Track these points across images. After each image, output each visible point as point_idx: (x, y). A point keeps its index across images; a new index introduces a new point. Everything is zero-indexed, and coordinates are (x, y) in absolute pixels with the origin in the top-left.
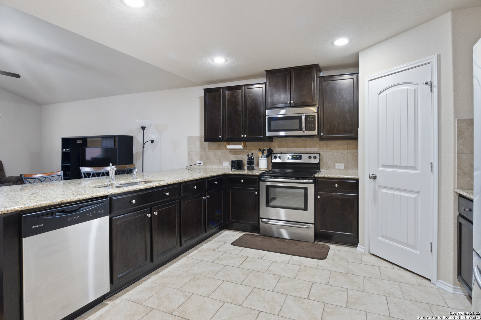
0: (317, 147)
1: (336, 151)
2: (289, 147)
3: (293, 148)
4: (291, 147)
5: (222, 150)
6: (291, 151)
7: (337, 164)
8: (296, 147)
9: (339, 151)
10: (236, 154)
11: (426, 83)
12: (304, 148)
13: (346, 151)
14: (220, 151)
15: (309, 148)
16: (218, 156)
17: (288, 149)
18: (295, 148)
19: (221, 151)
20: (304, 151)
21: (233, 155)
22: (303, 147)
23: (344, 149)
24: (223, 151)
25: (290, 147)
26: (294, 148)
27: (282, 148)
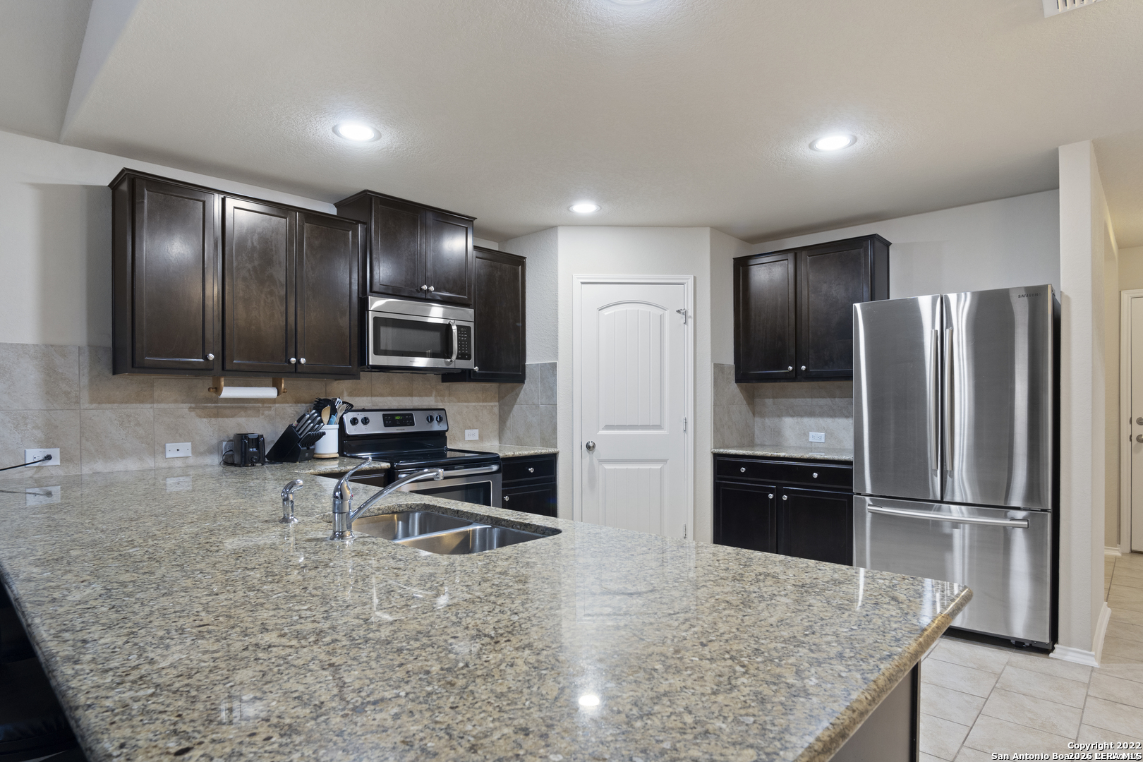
0: (433, 395)
1: (466, 404)
2: (375, 396)
3: (385, 398)
4: (381, 395)
5: (158, 402)
6: (380, 404)
7: (467, 432)
8: (392, 396)
9: (470, 404)
10: (217, 416)
11: (678, 311)
12: (408, 398)
13: (481, 404)
14: (149, 406)
15: (418, 398)
16: (138, 424)
17: (374, 399)
18: (390, 398)
19: (155, 405)
20: (407, 404)
21: (205, 420)
22: (406, 396)
23: (478, 400)
24: (162, 406)
25: (378, 396)
26: (386, 396)
27: (359, 396)
